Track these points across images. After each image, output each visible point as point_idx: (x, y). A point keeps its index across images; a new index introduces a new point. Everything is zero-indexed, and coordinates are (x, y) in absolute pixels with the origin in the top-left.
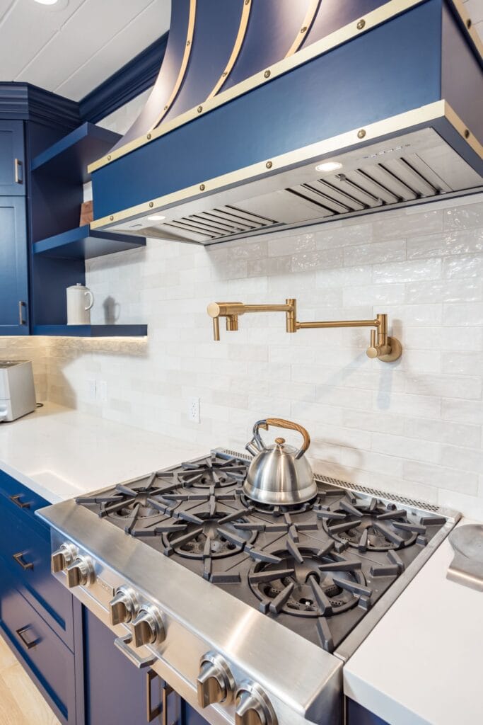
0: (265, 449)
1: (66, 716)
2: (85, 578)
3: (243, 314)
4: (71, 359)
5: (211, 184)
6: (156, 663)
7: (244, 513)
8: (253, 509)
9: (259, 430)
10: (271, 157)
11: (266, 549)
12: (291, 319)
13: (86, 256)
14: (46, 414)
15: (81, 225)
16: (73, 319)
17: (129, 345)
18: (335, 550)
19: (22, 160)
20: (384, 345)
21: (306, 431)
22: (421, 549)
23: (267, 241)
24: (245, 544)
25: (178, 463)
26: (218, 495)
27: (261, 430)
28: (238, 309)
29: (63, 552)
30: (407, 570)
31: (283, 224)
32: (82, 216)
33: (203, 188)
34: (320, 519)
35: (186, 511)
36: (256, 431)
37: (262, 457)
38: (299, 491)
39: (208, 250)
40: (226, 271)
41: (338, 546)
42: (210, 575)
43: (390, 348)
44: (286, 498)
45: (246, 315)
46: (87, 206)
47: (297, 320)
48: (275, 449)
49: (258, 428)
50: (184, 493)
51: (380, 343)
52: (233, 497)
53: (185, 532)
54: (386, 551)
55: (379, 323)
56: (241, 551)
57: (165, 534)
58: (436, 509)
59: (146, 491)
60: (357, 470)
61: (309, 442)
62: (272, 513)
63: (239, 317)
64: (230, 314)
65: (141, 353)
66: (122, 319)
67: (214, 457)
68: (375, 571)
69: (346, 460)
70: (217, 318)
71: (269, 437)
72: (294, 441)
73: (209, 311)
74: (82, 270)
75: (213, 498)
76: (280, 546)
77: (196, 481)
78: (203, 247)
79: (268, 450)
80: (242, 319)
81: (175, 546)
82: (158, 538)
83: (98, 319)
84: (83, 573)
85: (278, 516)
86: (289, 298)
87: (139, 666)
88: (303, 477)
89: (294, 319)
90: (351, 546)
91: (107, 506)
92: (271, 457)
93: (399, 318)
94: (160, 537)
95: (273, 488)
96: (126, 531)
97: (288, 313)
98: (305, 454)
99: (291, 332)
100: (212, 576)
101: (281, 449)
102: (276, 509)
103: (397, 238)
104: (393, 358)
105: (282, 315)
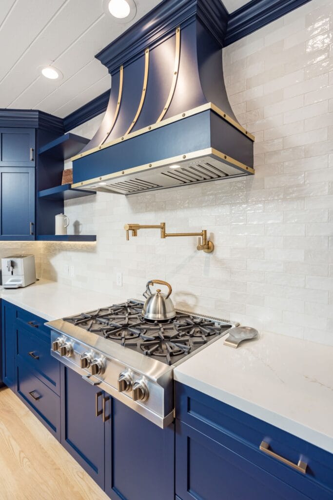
0: (152, 295)
1: (56, 431)
2: (68, 352)
3: (139, 229)
4: (55, 254)
5: (127, 171)
6: (101, 384)
7: (140, 324)
8: (145, 322)
10: (151, 162)
11: (151, 335)
12: (163, 232)
13: (65, 199)
14: (40, 284)
15: (62, 185)
16: (58, 232)
17: (86, 246)
18: (179, 336)
19: (34, 148)
21: (170, 285)
22: (217, 336)
24: (140, 334)
25: (111, 305)
26: (129, 317)
27: (150, 286)
28: (137, 227)
29: (58, 342)
30: (208, 343)
31: (162, 186)
32: (63, 177)
33: (123, 173)
34: (176, 326)
35: (116, 323)
36: (148, 286)
37: (150, 298)
38: (167, 314)
39: (127, 198)
40: (136, 208)
41: (180, 334)
42: (124, 344)
43: (208, 246)
44: (161, 317)
45: (141, 230)
46: (66, 172)
47: (166, 232)
48: (156, 294)
50: (113, 316)
51: (204, 244)
52: (136, 318)
53: (114, 329)
54: (201, 337)
55: (203, 234)
56: (138, 337)
57: (105, 331)
58: (227, 321)
59: (95, 317)
60: (195, 306)
61: (171, 290)
62: (154, 324)
64: (134, 229)
65: (93, 250)
66: (83, 232)
67: (129, 302)
68: (194, 342)
69: (190, 301)
70: (128, 231)
71: (154, 289)
72: (165, 290)
73: (125, 227)
74: (63, 206)
75: (127, 319)
76: (157, 335)
77: (119, 312)
78: (125, 196)
80: (139, 231)
81: (109, 334)
82: (102, 333)
83: (71, 232)
84: (68, 350)
85: (156, 325)
86: (162, 222)
87: (93, 384)
88: (168, 308)
89: (165, 232)
90: (187, 335)
91: (78, 321)
92: (154, 298)
93: (213, 232)
95: (155, 312)
96: (87, 330)
97: (162, 229)
98: (170, 297)
99: (163, 238)
101: (159, 295)
102: (156, 322)
103: (212, 194)
104: (210, 251)
105: (159, 230)
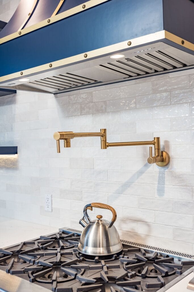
0: (91, 222)
3: (73, 138)
5: (55, 64)
7: (77, 261)
8: (83, 259)
9: (87, 211)
11: (90, 276)
12: (103, 141)
18: (128, 277)
20: (159, 156)
21: (114, 210)
22: (177, 276)
23: (92, 92)
24: (76, 274)
25: (38, 237)
26: (62, 252)
27: (88, 211)
28: (70, 135)
30: (166, 286)
31: (100, 82)
33: (51, 66)
34: (123, 263)
35: (44, 261)
36: (85, 211)
37: (89, 227)
38: (111, 247)
39: (56, 97)
40: (68, 111)
41: (129, 275)
42: (55, 289)
43: (162, 158)
44: (103, 251)
45: (75, 139)
47: (107, 141)
48: (96, 222)
49: (86, 210)
51: (156, 155)
52: (71, 254)
53: (43, 269)
54: (156, 277)
55: (155, 143)
56: (75, 279)
57: (30, 272)
59: (17, 253)
60: (147, 235)
61: (116, 216)
62: (94, 261)
63: (71, 140)
64: (66, 138)
65: (13, 166)
67: (61, 233)
68: (148, 285)
69: (141, 230)
70: (59, 140)
71: (93, 215)
72: (108, 216)
73: (55, 136)
75: (59, 254)
76: (98, 276)
77: (49, 246)
78: (53, 95)
79: (93, 223)
80: (72, 141)
81: (36, 277)
82: (26, 275)
85: (98, 262)
86: (102, 129)
88: (113, 240)
89: (105, 141)
90: (138, 276)
92: (94, 227)
93: (168, 140)
94: (27, 274)
95: (95, 246)
96: (7, 272)
97: (102, 137)
98: (114, 224)
99: (103, 149)
100: (57, 288)
101: (100, 222)
102: (97, 258)
103: (166, 91)
104: (165, 164)
105: (99, 138)
